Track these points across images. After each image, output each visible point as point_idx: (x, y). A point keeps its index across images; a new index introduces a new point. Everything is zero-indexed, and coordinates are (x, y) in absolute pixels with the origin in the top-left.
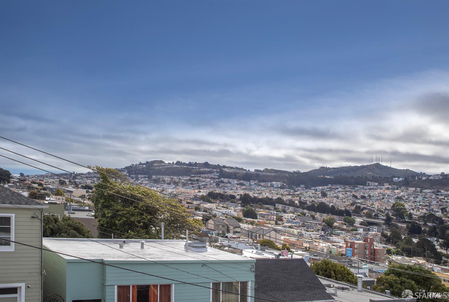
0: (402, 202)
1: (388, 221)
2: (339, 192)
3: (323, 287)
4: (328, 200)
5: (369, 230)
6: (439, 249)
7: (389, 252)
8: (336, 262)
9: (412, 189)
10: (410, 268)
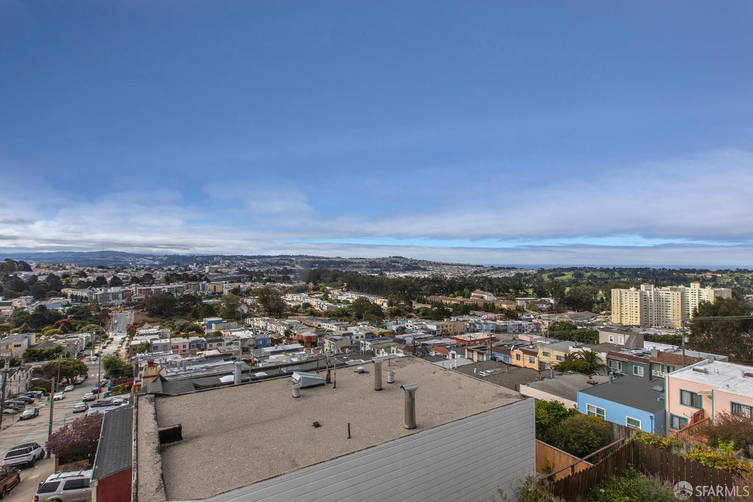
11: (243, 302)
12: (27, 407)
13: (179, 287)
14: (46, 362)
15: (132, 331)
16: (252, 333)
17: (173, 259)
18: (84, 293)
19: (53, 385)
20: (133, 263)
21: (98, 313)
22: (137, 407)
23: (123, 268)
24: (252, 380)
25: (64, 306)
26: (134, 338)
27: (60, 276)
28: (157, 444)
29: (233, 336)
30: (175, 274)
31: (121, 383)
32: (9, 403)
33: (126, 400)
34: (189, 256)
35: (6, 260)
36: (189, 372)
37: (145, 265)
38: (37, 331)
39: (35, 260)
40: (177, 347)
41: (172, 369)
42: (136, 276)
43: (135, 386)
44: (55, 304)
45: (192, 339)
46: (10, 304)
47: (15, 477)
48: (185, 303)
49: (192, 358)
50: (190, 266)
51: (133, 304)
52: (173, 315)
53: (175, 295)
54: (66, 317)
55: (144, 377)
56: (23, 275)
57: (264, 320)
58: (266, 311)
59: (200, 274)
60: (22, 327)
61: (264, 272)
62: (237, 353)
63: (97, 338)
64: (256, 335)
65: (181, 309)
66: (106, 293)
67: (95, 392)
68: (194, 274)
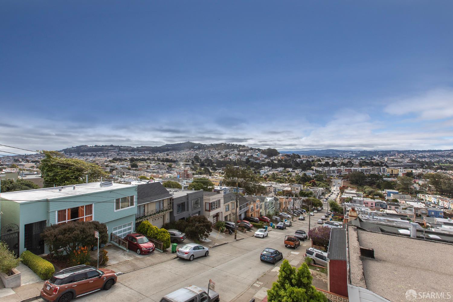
0: (198, 155)
1: (193, 163)
2: (174, 153)
3: (168, 192)
4: (169, 157)
5: (186, 167)
6: (211, 171)
7: (193, 174)
8: (173, 181)
9: (201, 150)
10: (201, 179)
11: (415, 182)
12: (301, 215)
13: (368, 169)
14: (307, 198)
15: (342, 190)
16: (424, 205)
17: (363, 153)
18: (320, 169)
19: (310, 208)
20: (342, 155)
21: (326, 179)
22: (347, 230)
23: (337, 158)
24: (427, 239)
25: (313, 174)
26: (343, 194)
27: (311, 161)
28: (360, 255)
29: (408, 204)
30: (365, 162)
31: (338, 215)
32: (295, 212)
33: (340, 225)
34: (373, 151)
35: (293, 154)
36: (376, 220)
37: (348, 156)
38: (304, 184)
39: (302, 154)
40: (367, 203)
41: (365, 215)
42: (343, 162)
43: (345, 219)
44: (309, 173)
45: (377, 201)
46: (294, 172)
47: (298, 242)
48: (371, 179)
49: (377, 212)
50: (374, 157)
51: (342, 176)
52: (364, 185)
53: (365, 174)
54: (313, 179)
55: (350, 216)
56: (298, 160)
57: (436, 198)
58: (437, 191)
59: (381, 162)
60: (298, 181)
61: (435, 162)
62: (411, 216)
63: (326, 191)
64: (428, 207)
65: (369, 182)
66: (329, 170)
67: (326, 217)
68: (377, 162)
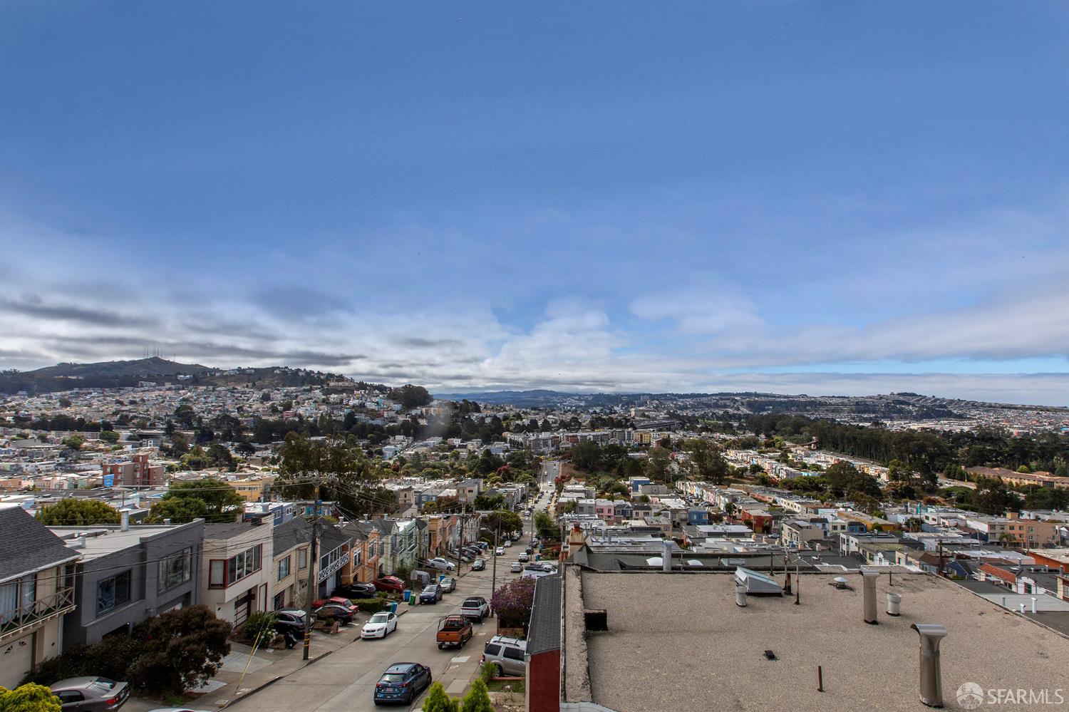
0: (190, 405)
1: (170, 430)
2: (94, 397)
3: (61, 541)
4: (73, 410)
5: (141, 445)
6: (234, 455)
7: (170, 469)
8: (85, 499)
9: (202, 388)
10: (198, 484)
11: (673, 458)
12: (477, 557)
13: (604, 435)
14: (490, 512)
15: (560, 485)
16: (684, 503)
17: (598, 399)
18: (519, 438)
19: (496, 538)
20: (561, 403)
21: (531, 462)
22: (564, 578)
23: (551, 410)
24: (685, 569)
25: (504, 452)
26: (562, 494)
27: (501, 418)
28: (583, 629)
29: (662, 504)
30: (600, 418)
31: (550, 546)
32: (465, 550)
33: (555, 567)
34: (613, 394)
35: (464, 400)
36: (613, 544)
37: (571, 407)
38: (485, 477)
39: (483, 400)
40: (602, 511)
41: (597, 537)
42: (564, 419)
43: (563, 553)
44: (498, 449)
45: (617, 502)
46: (465, 447)
47: (468, 630)
48: (610, 455)
49: (617, 527)
50: (616, 408)
51: (560, 454)
52: (598, 471)
53: (600, 445)
54: (506, 464)
55: (571, 544)
56: (475, 416)
57: (699, 486)
58: (701, 473)
59: (625, 418)
60: (474, 471)
61: (699, 417)
62: (666, 528)
63: (530, 491)
64: (689, 505)
65: (606, 463)
66: (538, 439)
67: (529, 552)
68: (619, 418)
